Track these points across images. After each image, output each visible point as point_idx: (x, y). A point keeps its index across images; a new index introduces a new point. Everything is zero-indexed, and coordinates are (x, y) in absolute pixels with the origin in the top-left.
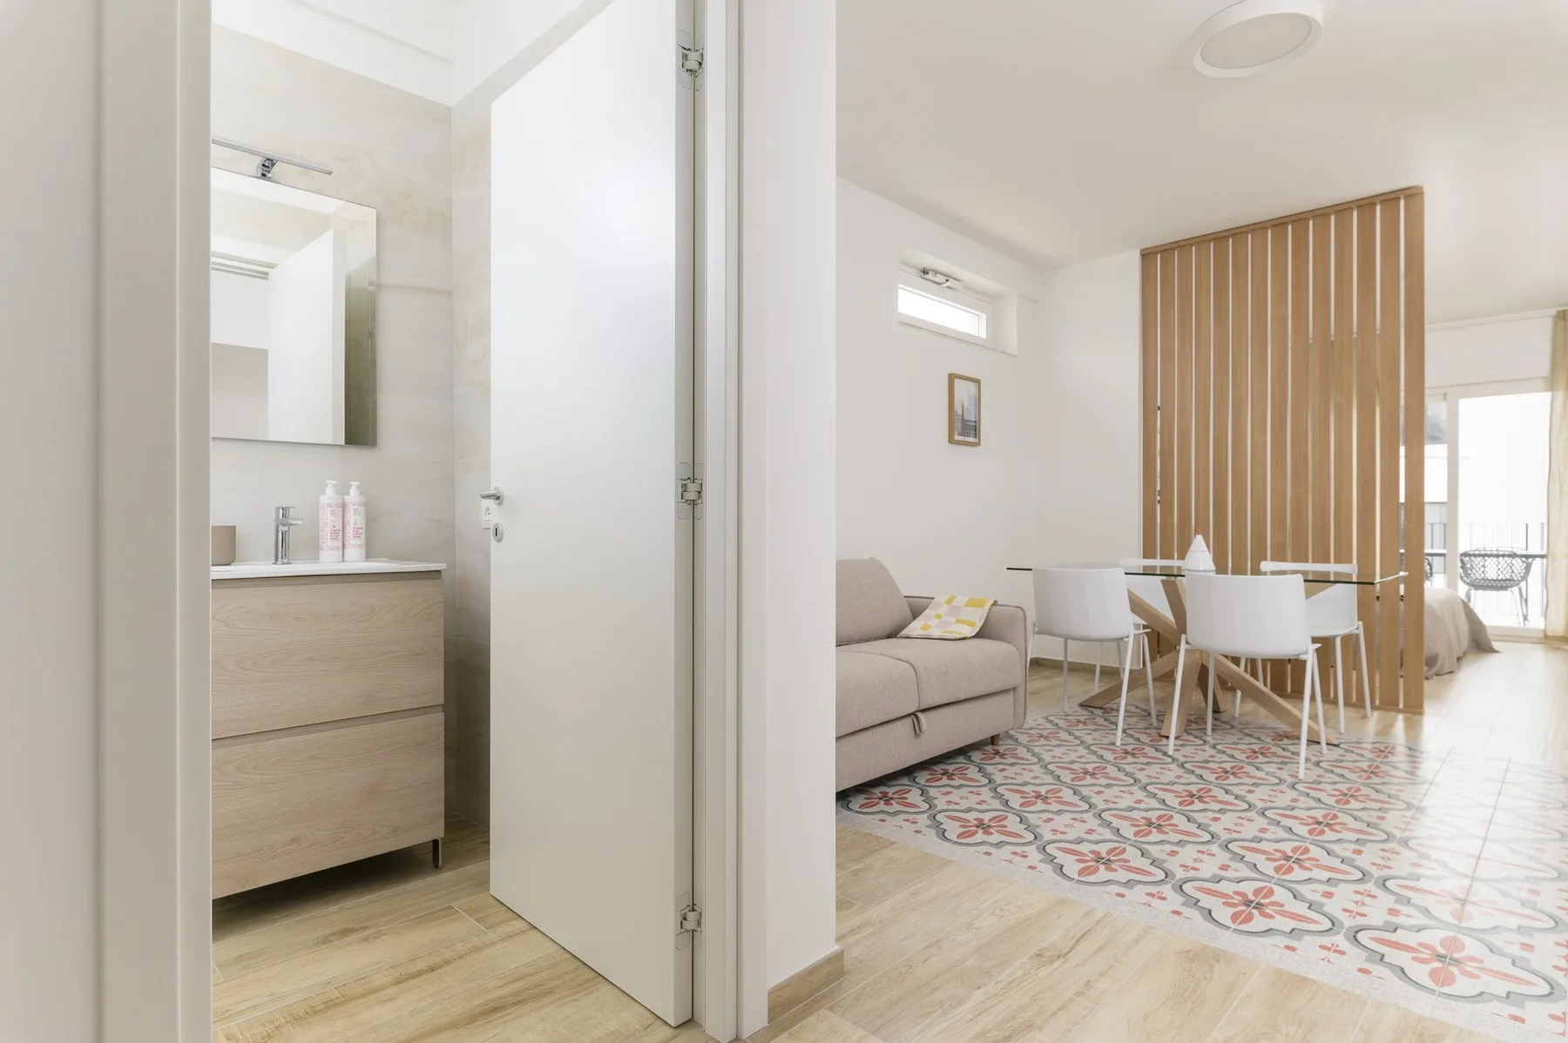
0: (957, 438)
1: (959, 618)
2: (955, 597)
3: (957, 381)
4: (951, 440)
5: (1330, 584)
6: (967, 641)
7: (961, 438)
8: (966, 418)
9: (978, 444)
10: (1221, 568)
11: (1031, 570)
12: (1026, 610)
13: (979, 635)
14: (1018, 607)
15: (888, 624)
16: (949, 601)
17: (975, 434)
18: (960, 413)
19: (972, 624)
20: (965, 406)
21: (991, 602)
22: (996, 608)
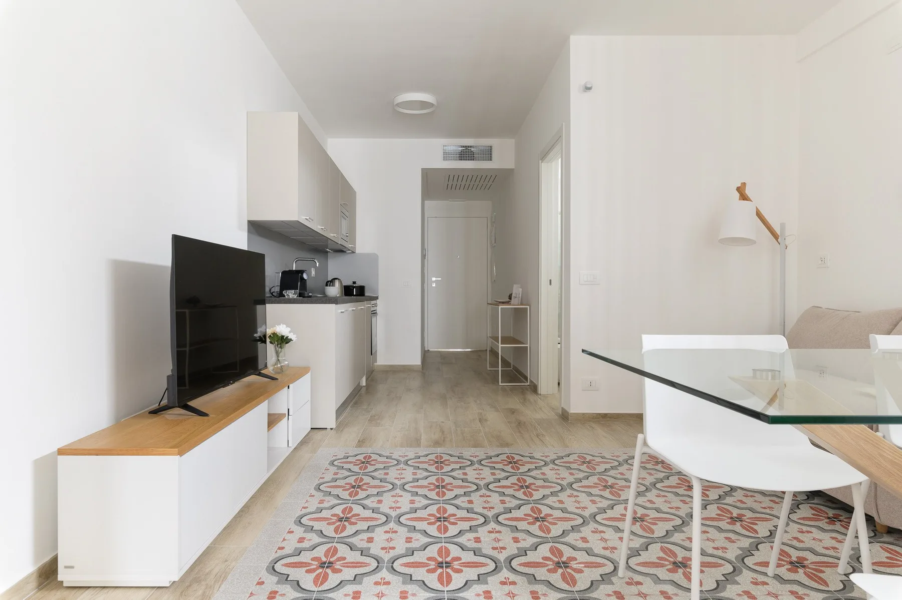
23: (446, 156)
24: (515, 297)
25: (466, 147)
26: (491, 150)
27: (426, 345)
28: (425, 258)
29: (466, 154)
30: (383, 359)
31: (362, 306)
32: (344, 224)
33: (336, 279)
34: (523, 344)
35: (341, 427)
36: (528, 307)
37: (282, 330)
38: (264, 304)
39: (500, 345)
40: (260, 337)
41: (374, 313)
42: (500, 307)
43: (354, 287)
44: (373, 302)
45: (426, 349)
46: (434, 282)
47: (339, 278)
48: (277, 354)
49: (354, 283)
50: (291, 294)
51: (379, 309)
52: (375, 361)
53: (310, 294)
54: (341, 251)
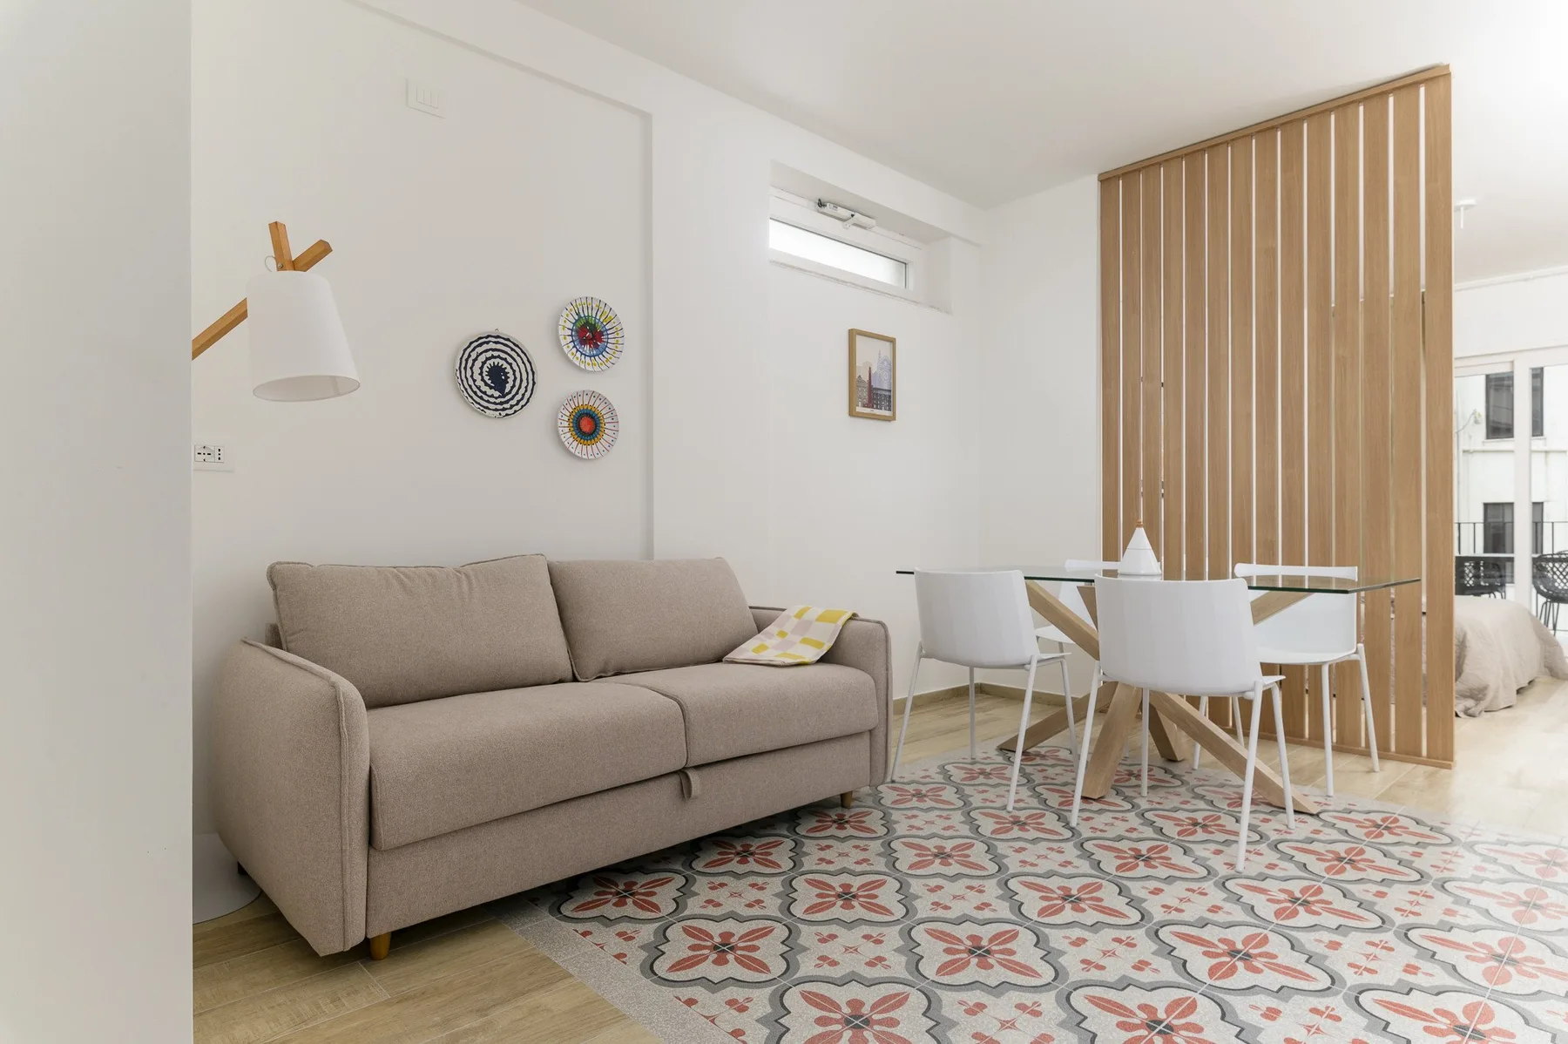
0: (860, 409)
1: (806, 636)
2: (809, 609)
3: (859, 339)
4: (852, 413)
5: (1306, 593)
6: (808, 668)
7: (868, 410)
8: (874, 385)
9: (893, 418)
10: (1171, 572)
11: (912, 573)
12: (887, 624)
13: (824, 660)
14: (878, 622)
15: (715, 643)
16: (798, 616)
17: (889, 406)
18: (866, 379)
19: (819, 645)
20: (873, 372)
21: (848, 615)
22: (853, 623)
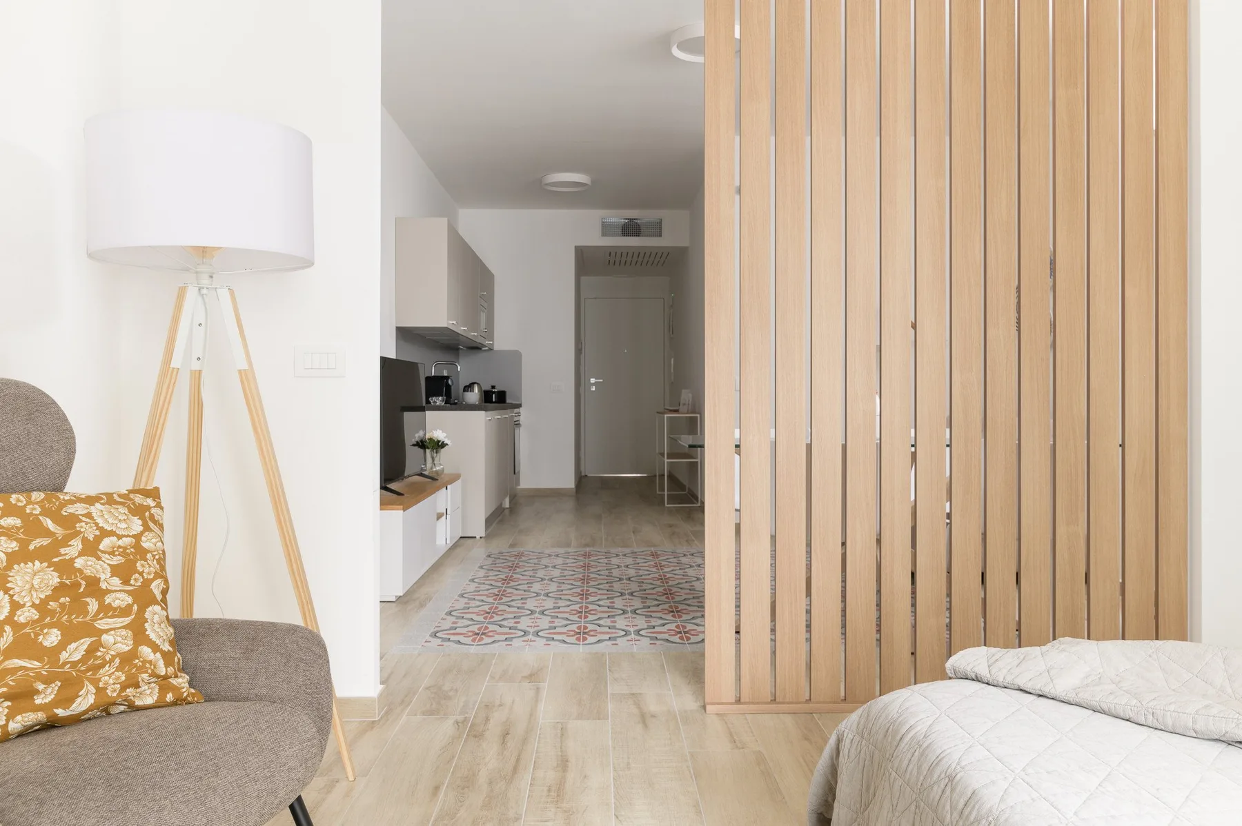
23: (606, 229)
24: (684, 404)
25: (631, 220)
26: (661, 223)
27: (582, 469)
28: (581, 353)
29: (631, 228)
30: (528, 480)
31: (506, 414)
32: (483, 316)
33: (475, 383)
34: (695, 458)
35: (488, 537)
36: (698, 415)
37: (439, 435)
38: (424, 411)
39: (666, 460)
40: (417, 442)
41: (517, 424)
42: (666, 416)
43: (494, 392)
44: (516, 410)
45: (583, 474)
46: (593, 384)
47: (478, 382)
48: (433, 459)
49: (493, 387)
50: (439, 401)
51: (522, 419)
52: (518, 483)
53: (456, 401)
54: (475, 348)
